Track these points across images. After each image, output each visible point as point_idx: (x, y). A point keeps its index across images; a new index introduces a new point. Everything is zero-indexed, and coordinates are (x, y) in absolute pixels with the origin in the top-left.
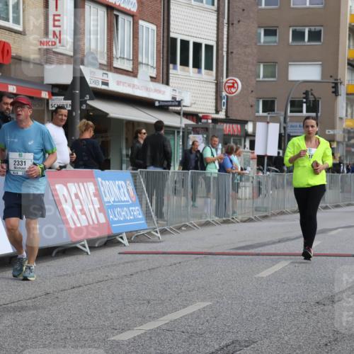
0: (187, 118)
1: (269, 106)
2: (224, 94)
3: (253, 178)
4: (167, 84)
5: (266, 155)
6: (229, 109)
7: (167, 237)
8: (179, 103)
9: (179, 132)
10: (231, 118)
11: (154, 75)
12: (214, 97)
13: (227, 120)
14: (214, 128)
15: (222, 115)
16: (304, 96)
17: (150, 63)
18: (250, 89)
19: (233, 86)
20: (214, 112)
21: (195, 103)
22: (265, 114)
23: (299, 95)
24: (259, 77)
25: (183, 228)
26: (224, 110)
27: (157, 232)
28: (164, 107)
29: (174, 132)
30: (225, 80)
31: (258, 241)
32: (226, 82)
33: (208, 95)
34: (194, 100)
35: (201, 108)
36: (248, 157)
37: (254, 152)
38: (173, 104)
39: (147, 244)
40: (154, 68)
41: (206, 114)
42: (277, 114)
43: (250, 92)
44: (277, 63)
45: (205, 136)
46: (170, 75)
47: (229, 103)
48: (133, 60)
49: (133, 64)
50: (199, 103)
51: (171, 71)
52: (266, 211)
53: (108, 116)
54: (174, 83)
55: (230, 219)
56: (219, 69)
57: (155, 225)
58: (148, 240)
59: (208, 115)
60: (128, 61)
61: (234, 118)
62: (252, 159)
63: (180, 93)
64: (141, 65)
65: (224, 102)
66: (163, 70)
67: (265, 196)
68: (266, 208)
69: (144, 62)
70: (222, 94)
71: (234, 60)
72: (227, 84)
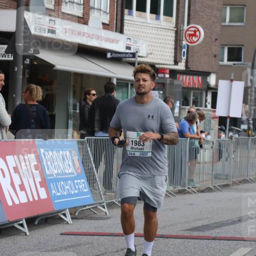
1: (235, 54)
2: (184, 43)
3: (213, 143)
4: (121, 32)
5: (229, 117)
6: (190, 59)
8: (134, 55)
9: (132, 85)
10: (191, 69)
11: (107, 22)
12: (173, 47)
13: (188, 72)
14: (172, 84)
15: (181, 66)
17: (102, 8)
18: (214, 37)
19: (195, 35)
20: (173, 63)
21: (151, 54)
22: (231, 63)
24: (225, 21)
26: (184, 61)
27: (104, 207)
28: (118, 59)
30: (186, 27)
31: (216, 219)
32: (187, 30)
33: (166, 44)
34: (150, 50)
35: (158, 59)
36: (209, 116)
37: (215, 111)
38: (127, 56)
39: (93, 221)
40: (107, 14)
41: (163, 66)
42: (245, 64)
43: (214, 40)
44: (245, 5)
45: (161, 92)
46: (125, 22)
47: (189, 53)
48: (84, 4)
49: (84, 9)
50: (156, 52)
51: (126, 17)
52: (227, 179)
53: (54, 68)
54: (129, 30)
55: (186, 188)
56: (180, 15)
57: (102, 199)
58: (93, 216)
59: (165, 66)
60: (78, 6)
61: (195, 69)
62: (213, 118)
63: (135, 42)
64: (93, 10)
65: (184, 52)
66: (117, 15)
67: (227, 160)
68: (227, 175)
69: (96, 7)
70: (182, 43)
71: (197, 5)
72: (188, 32)
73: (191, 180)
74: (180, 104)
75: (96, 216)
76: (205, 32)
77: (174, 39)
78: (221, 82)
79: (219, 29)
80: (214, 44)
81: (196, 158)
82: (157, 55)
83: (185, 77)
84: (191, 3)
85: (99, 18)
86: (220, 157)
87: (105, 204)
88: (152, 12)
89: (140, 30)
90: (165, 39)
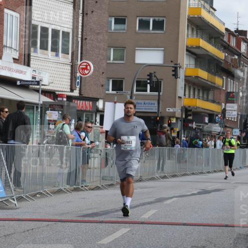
0: (45, 95)
1: (118, 85)
2: (78, 75)
3: (101, 151)
4: (29, 65)
6: (83, 88)
7: (23, 204)
8: (38, 83)
9: (37, 107)
10: (84, 96)
11: (17, 58)
12: (70, 78)
13: (81, 98)
14: (68, 105)
15: (76, 93)
16: (148, 77)
17: (13, 47)
18: (101, 71)
19: (86, 69)
20: (69, 90)
21: (52, 83)
23: (144, 77)
24: (110, 60)
25: (38, 195)
26: (78, 89)
27: (14, 200)
28: (25, 86)
29: (34, 107)
30: (79, 63)
31: (103, 209)
32: (80, 65)
33: (64, 75)
34: (51, 80)
35: (57, 87)
36: (98, 131)
37: (102, 128)
38: (33, 83)
39: (5, 211)
40: (17, 51)
41: (62, 93)
42: (125, 93)
43: (101, 73)
44: (125, 48)
45: (60, 112)
46: (31, 57)
47: (82, 82)
50: (56, 82)
51: (32, 54)
52: (112, 180)
54: (34, 64)
55: (80, 187)
57: (12, 193)
58: (5, 207)
59: (63, 93)
61: (86, 96)
62: (101, 133)
63: (39, 73)
64: (6, 48)
65: (78, 82)
67: (112, 166)
68: (112, 177)
69: (8, 46)
70: (76, 75)
71: (88, 46)
72: (81, 67)
73: (84, 181)
74: (75, 121)
75: (7, 207)
76: (94, 67)
77: (70, 71)
78: (107, 103)
79: (105, 64)
80: (101, 76)
81: (88, 163)
82: (57, 84)
83: (79, 102)
85: (10, 54)
86: (106, 164)
87: (15, 198)
88: (52, 50)
89: (43, 64)
90: (63, 72)
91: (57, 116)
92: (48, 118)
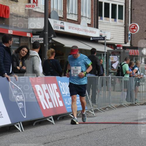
0: (108, 47)
2: (129, 32)
4: (97, 28)
6: (133, 41)
7: (98, 114)
8: (104, 38)
9: (104, 55)
10: (133, 46)
11: (90, 23)
12: (124, 35)
13: (131, 47)
14: (124, 52)
15: (128, 45)
17: (87, 16)
19: (135, 28)
20: (124, 43)
21: (113, 38)
25: (107, 109)
26: (129, 42)
27: (92, 111)
28: (95, 41)
29: (101, 54)
30: (130, 25)
32: (131, 26)
33: (120, 33)
34: (112, 36)
35: (116, 41)
36: (144, 68)
38: (101, 39)
40: (90, 19)
41: (119, 44)
43: (144, 31)
45: (119, 56)
46: (99, 23)
47: (132, 38)
48: (78, 15)
49: (78, 17)
50: (115, 38)
51: (99, 20)
53: (64, 46)
54: (101, 27)
55: (133, 103)
56: (126, 19)
57: (91, 107)
60: (75, 15)
61: (135, 46)
63: (104, 33)
64: (82, 17)
65: (129, 37)
66: (94, 20)
69: (84, 16)
70: (128, 33)
71: (135, 14)
72: (131, 27)
76: (139, 27)
77: (124, 31)
80: (144, 33)
82: (115, 39)
83: (130, 50)
84: (132, 13)
85: (85, 21)
88: (112, 18)
89: (106, 27)
90: (120, 31)
91: (117, 59)
92: (111, 61)
